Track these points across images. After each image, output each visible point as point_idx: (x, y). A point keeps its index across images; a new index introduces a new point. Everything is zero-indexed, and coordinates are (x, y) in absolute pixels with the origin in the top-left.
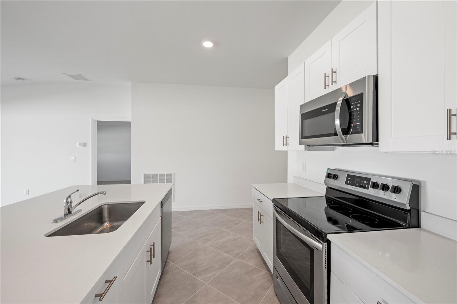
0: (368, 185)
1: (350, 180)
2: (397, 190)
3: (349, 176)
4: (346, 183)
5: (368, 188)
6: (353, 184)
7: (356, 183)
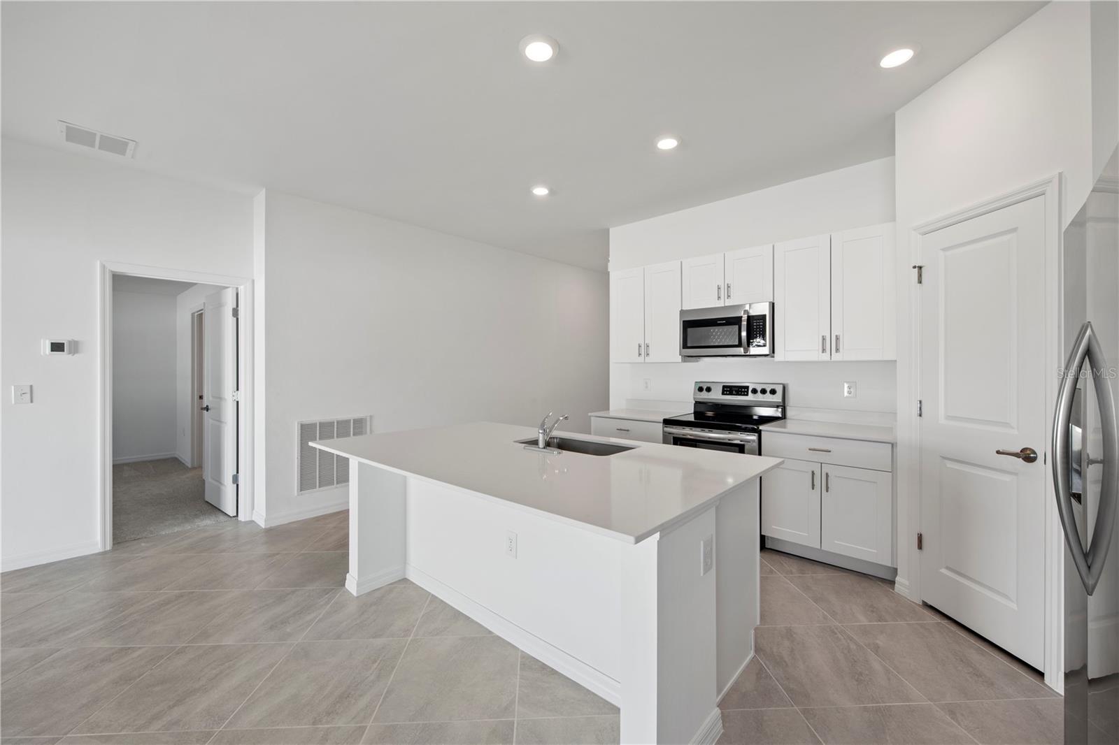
0: (747, 392)
1: (727, 391)
2: (773, 392)
3: (724, 387)
4: (723, 394)
5: (747, 395)
6: (731, 394)
7: (734, 392)
